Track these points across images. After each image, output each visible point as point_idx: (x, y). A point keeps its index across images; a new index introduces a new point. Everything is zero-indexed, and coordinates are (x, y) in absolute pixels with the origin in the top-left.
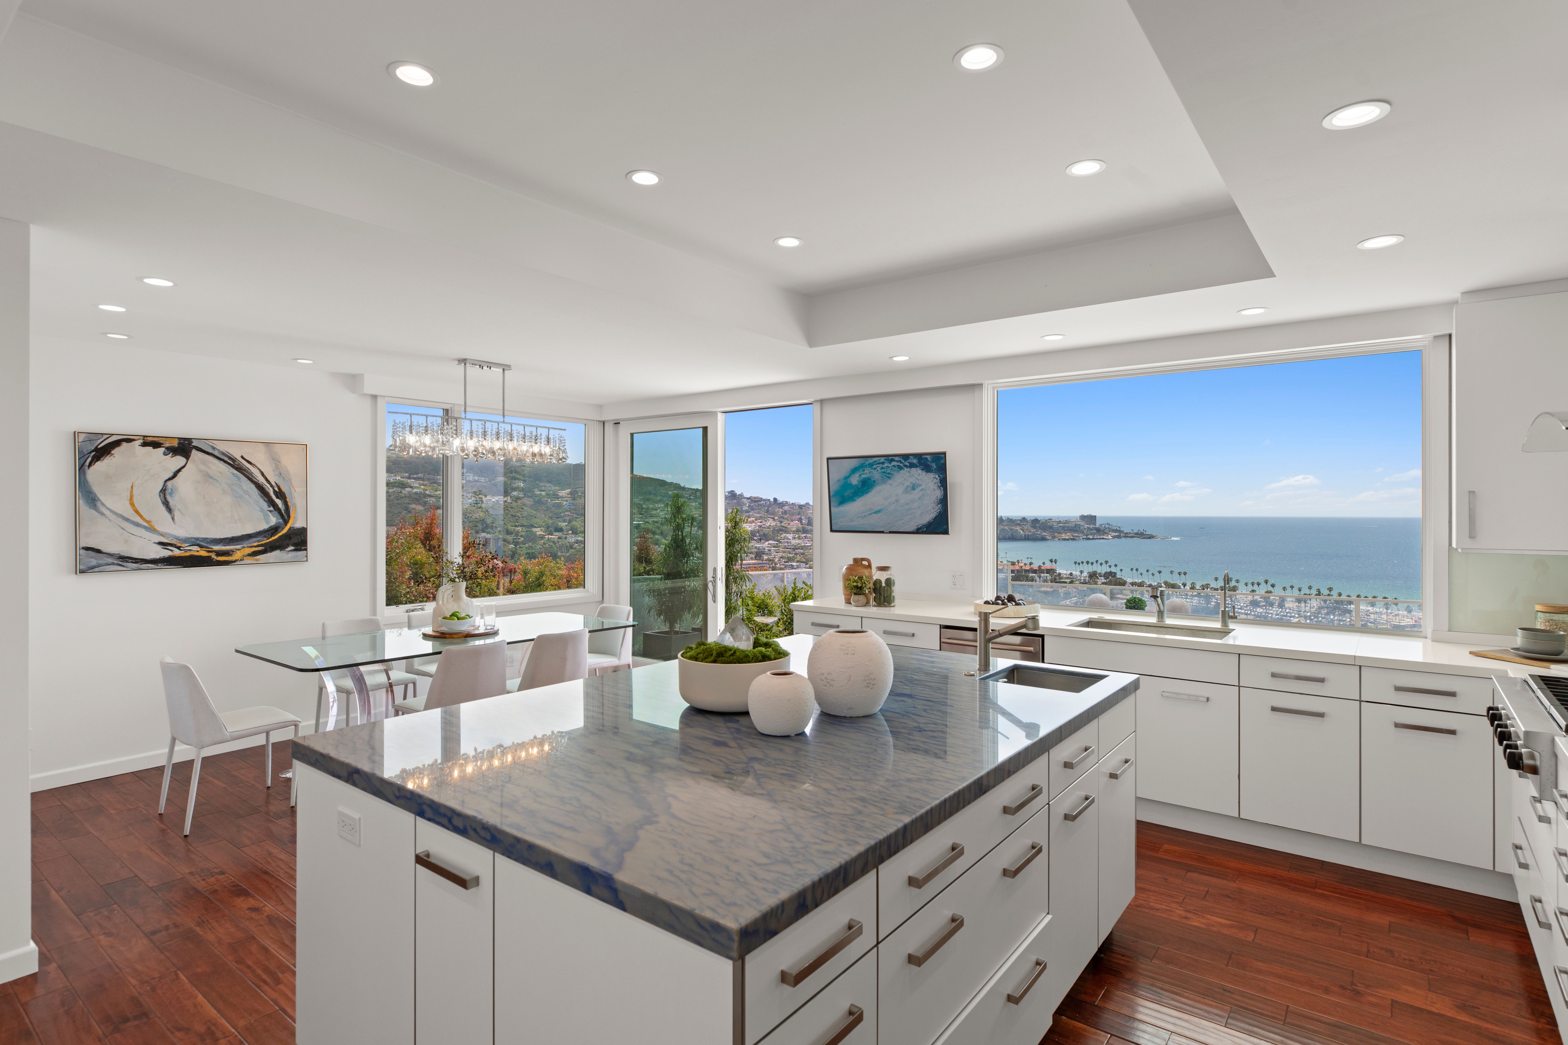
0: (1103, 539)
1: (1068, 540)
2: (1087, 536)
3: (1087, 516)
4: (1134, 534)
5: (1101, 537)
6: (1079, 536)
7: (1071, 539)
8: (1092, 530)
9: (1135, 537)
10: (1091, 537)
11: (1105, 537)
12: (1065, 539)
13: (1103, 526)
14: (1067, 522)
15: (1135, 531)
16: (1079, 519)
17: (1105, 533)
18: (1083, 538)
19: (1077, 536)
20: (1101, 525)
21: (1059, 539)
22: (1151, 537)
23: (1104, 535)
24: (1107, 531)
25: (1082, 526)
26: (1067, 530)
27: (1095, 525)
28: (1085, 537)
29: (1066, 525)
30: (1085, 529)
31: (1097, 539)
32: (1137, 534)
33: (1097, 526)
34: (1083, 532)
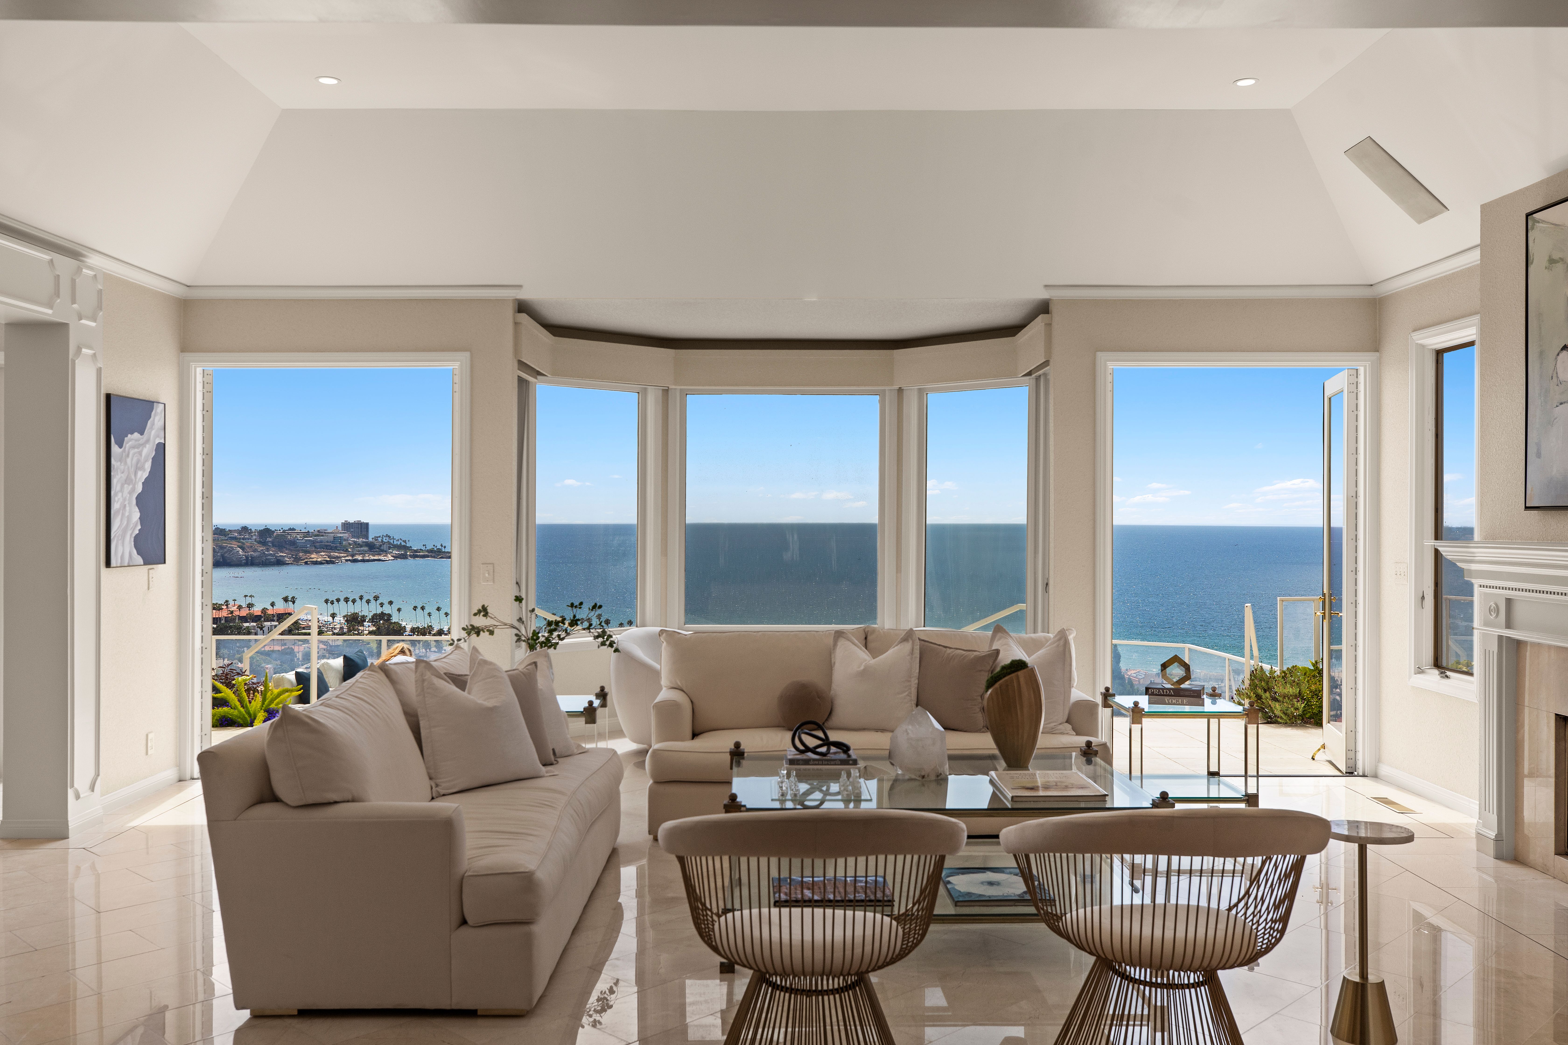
0: (379, 560)
1: (321, 563)
2: (353, 556)
3: (354, 523)
4: (428, 551)
5: (376, 557)
6: (340, 557)
7: (328, 562)
8: (361, 546)
9: (427, 556)
10: (360, 558)
11: (382, 558)
12: (314, 563)
13: (380, 539)
14: (320, 533)
16: (340, 528)
17: (383, 551)
18: (347, 560)
19: (338, 557)
20: (376, 538)
21: (306, 563)
23: (380, 555)
24: (385, 547)
25: (345, 540)
26: (320, 546)
27: (367, 538)
28: (350, 558)
29: (319, 538)
30: (350, 544)
31: (368, 561)
32: (431, 551)
33: (370, 539)
34: (347, 551)
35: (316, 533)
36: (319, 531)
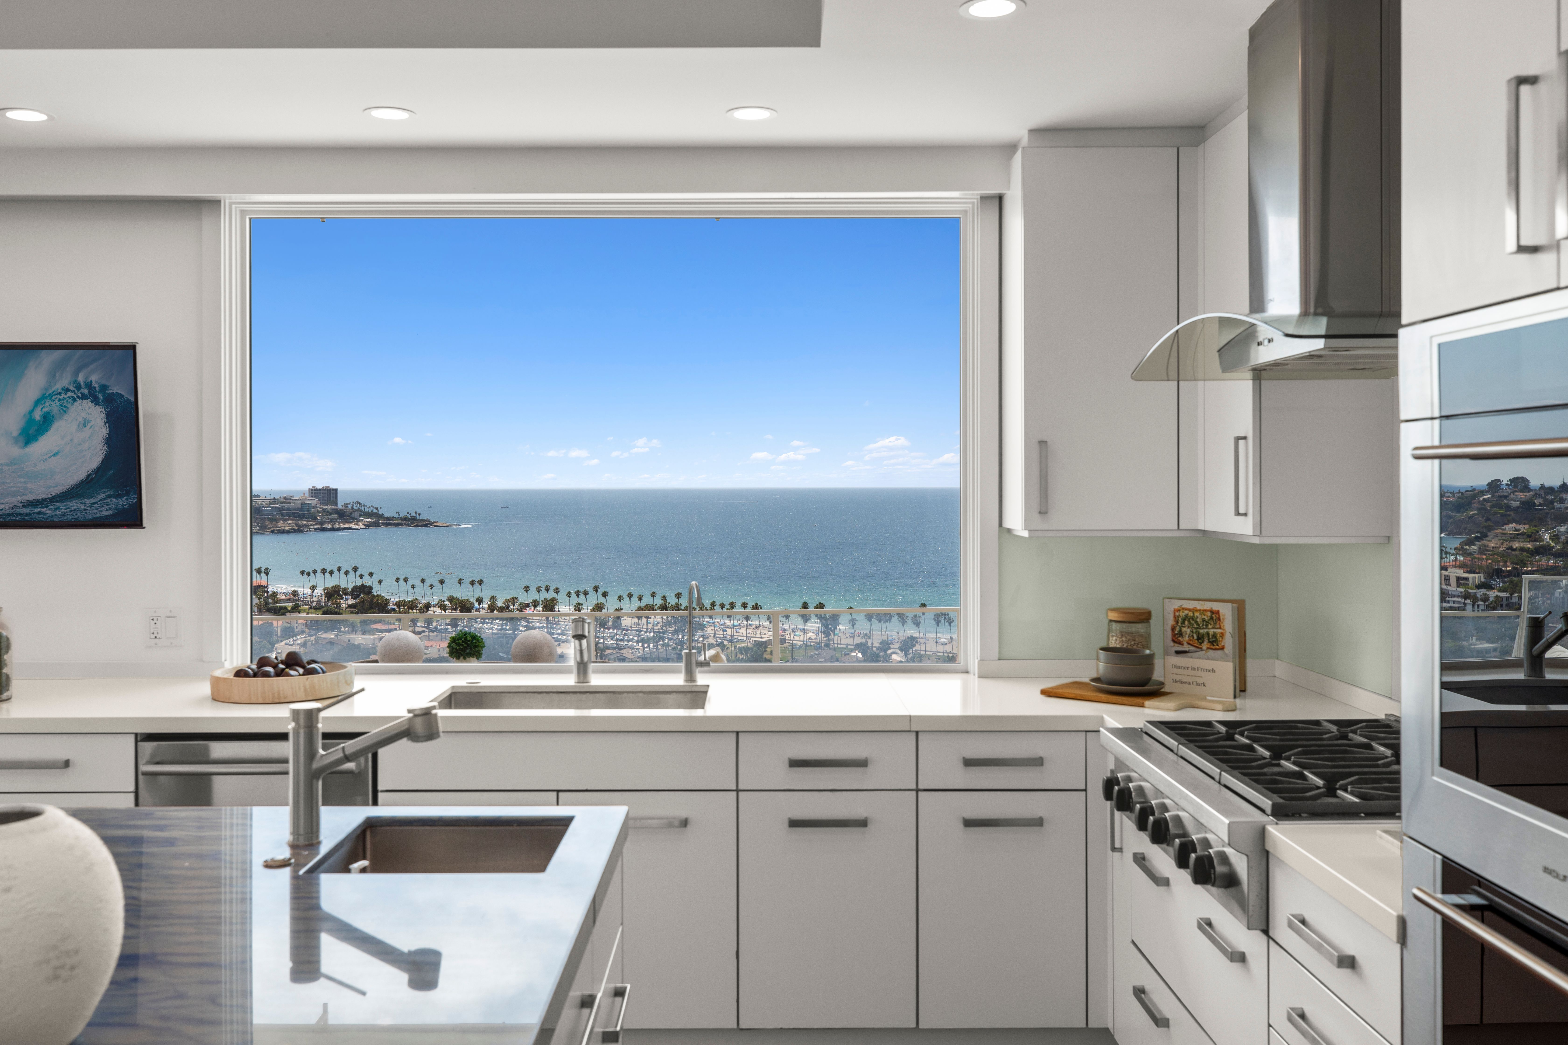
0: (350, 528)
1: (288, 532)
2: (322, 523)
3: (322, 489)
4: (401, 519)
5: (347, 526)
6: (308, 526)
7: (295, 531)
8: (331, 514)
9: (401, 524)
10: (329, 526)
11: (353, 526)
12: (283, 532)
13: (350, 507)
14: (286, 500)
15: (402, 516)
16: (307, 495)
17: (354, 519)
18: (316, 529)
19: (306, 526)
20: (346, 505)
21: (272, 532)
22: (427, 524)
23: (351, 523)
24: (355, 515)
25: (313, 507)
26: (288, 515)
27: (336, 505)
28: (319, 526)
29: (286, 505)
30: (319, 512)
31: (339, 529)
32: (405, 519)
33: (340, 506)
34: (315, 518)
35: (283, 500)
36: (285, 498)
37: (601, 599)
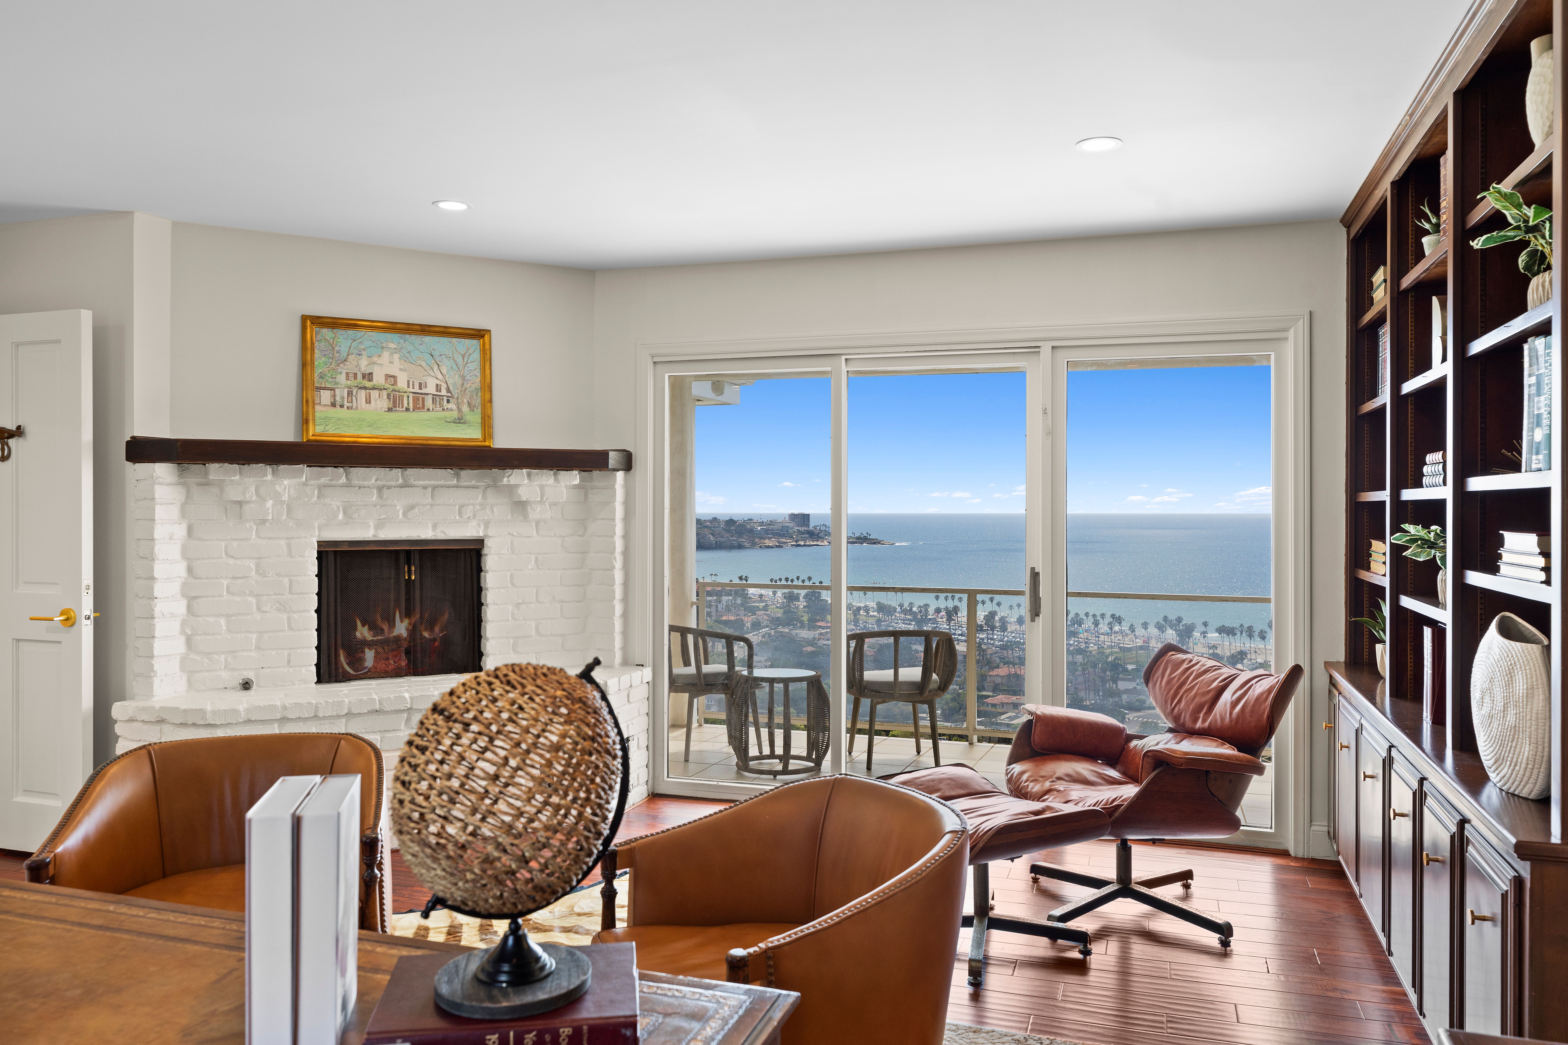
0: (817, 545)
1: (772, 547)
2: (797, 541)
3: (798, 515)
4: (856, 538)
5: (815, 543)
6: (787, 543)
7: (777, 546)
8: (803, 534)
9: (856, 543)
10: (802, 543)
11: (819, 543)
12: (768, 547)
13: (818, 528)
14: (772, 523)
15: (857, 535)
16: (787, 519)
17: (820, 538)
18: (792, 545)
19: (785, 543)
20: (815, 527)
21: (761, 547)
22: (875, 542)
23: (818, 541)
24: (822, 535)
25: (791, 529)
26: (772, 534)
27: (809, 527)
28: (795, 543)
29: (771, 527)
30: (795, 532)
31: (809, 546)
32: (859, 538)
33: (811, 528)
34: (792, 537)
35: (769, 522)
36: (771, 521)
37: (996, 608)
